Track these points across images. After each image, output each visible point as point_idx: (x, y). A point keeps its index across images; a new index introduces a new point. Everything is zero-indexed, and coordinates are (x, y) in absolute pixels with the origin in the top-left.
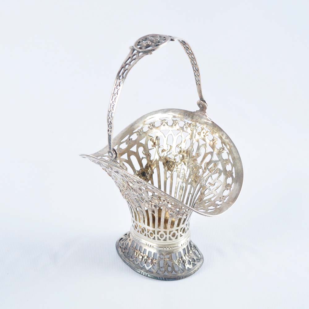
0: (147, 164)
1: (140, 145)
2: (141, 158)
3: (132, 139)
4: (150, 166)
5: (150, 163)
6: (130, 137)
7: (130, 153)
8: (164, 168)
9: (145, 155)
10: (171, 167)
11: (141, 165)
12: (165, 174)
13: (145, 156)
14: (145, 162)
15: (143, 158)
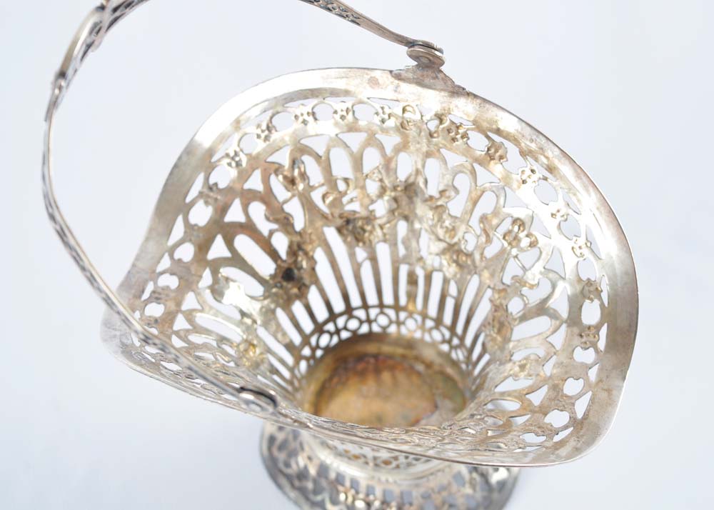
0: (290, 247)
1: (248, 197)
2: (266, 233)
3: (216, 184)
4: (300, 247)
5: (296, 239)
6: (207, 179)
7: (230, 233)
8: (345, 241)
9: (276, 221)
10: (362, 232)
11: (273, 254)
12: (352, 256)
13: (275, 226)
14: (281, 243)
15: (271, 233)
